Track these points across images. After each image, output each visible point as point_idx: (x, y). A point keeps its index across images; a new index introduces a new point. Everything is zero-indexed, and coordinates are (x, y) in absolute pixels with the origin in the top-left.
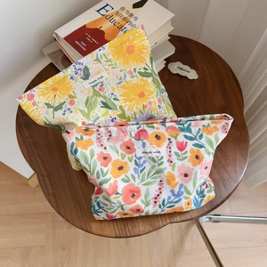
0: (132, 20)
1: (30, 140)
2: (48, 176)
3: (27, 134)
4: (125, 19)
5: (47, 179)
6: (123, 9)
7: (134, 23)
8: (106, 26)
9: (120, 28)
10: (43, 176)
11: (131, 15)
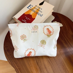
0: (40, 10)
1: (10, 56)
2: (19, 69)
3: (9, 54)
4: (38, 10)
5: (18, 70)
6: (36, 6)
7: (41, 11)
8: (32, 13)
9: (37, 13)
10: (17, 69)
11: (40, 8)
